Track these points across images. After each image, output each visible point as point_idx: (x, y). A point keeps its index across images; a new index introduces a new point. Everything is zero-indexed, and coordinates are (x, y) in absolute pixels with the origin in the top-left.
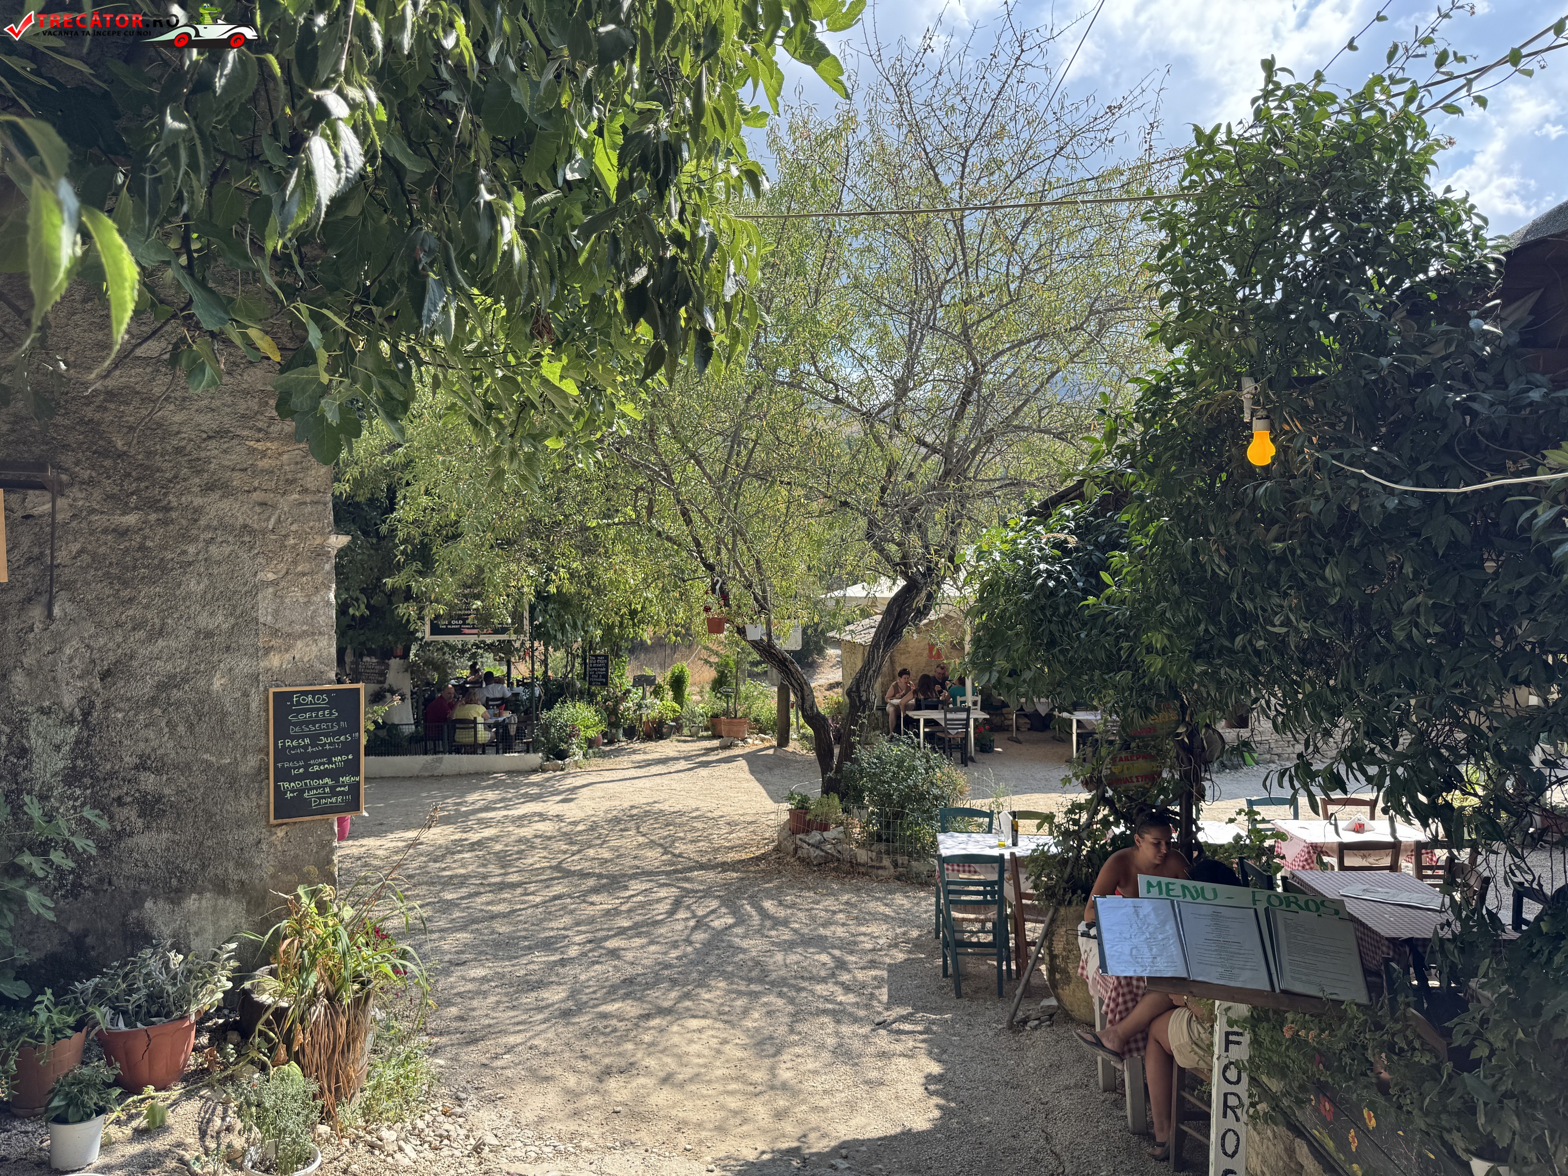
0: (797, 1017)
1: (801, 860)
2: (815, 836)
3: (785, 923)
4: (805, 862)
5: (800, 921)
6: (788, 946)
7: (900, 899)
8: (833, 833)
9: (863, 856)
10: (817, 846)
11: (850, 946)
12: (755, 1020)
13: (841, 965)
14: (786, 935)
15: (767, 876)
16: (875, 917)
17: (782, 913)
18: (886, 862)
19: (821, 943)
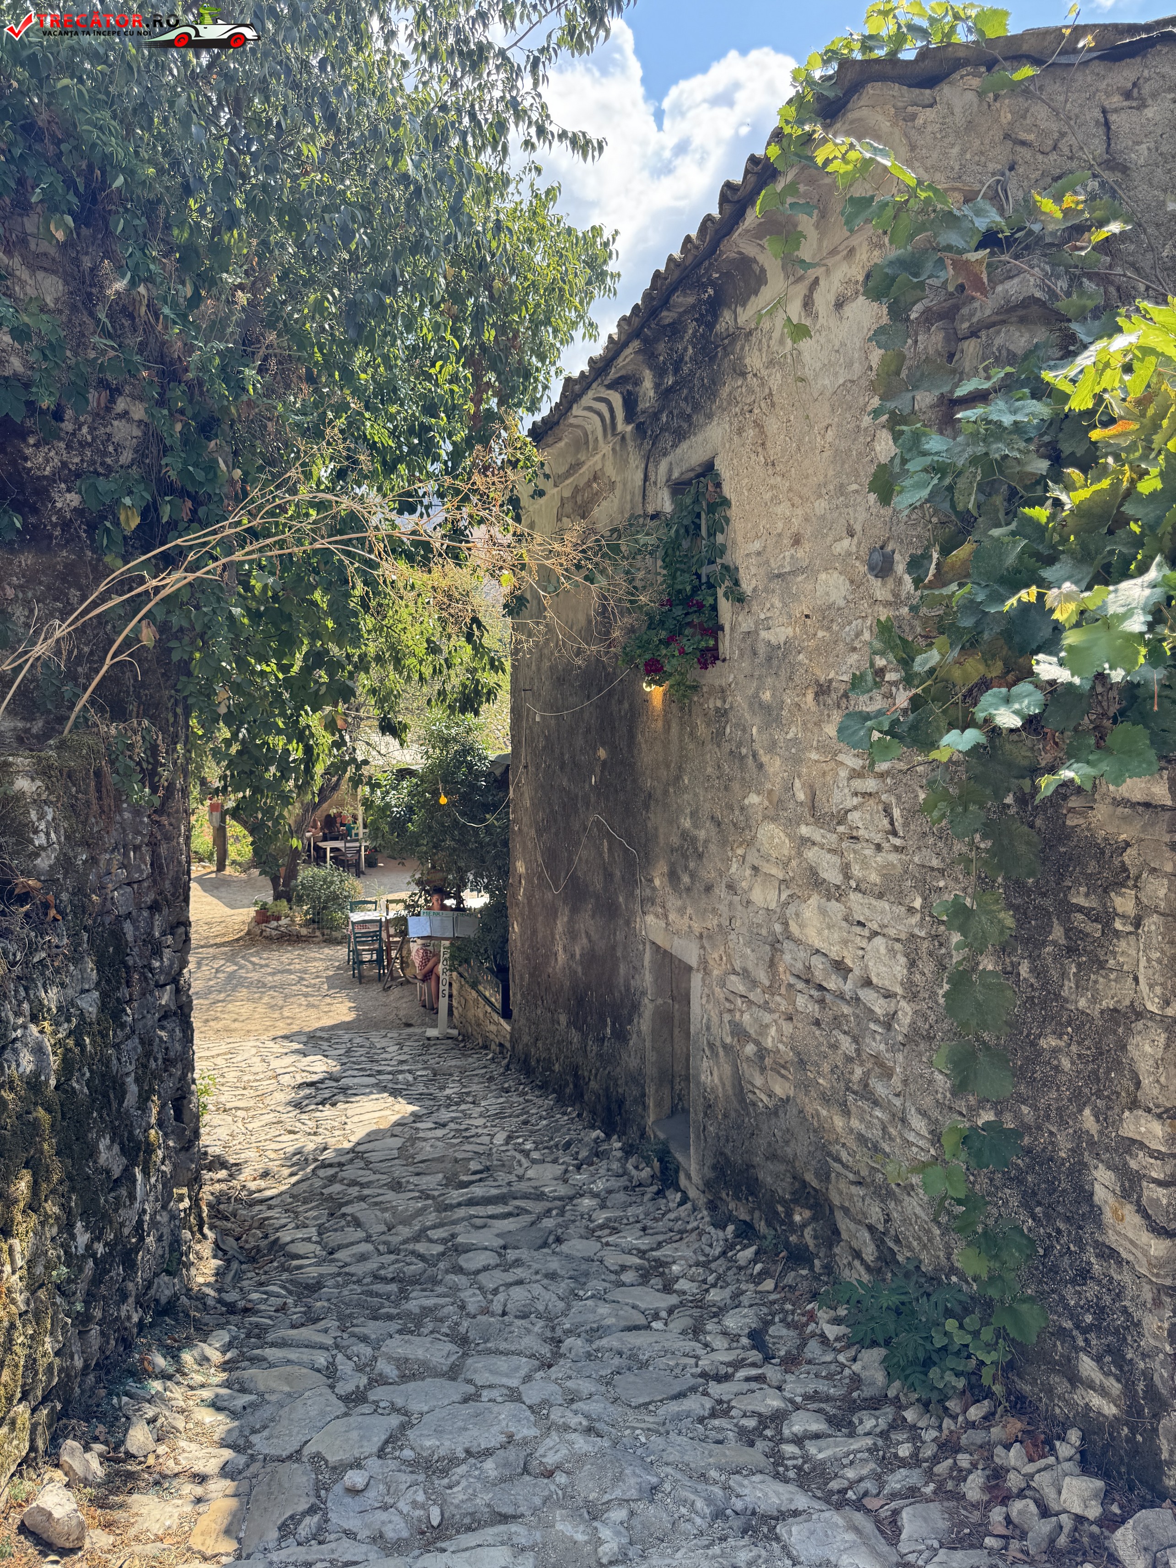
0: (286, 997)
1: (266, 938)
2: (274, 924)
3: (267, 966)
4: (269, 938)
5: (274, 964)
6: (273, 974)
7: (326, 951)
8: (284, 921)
9: (304, 931)
10: (276, 929)
11: (305, 972)
12: (266, 999)
13: (302, 979)
14: (269, 970)
15: (247, 947)
16: (315, 959)
17: (263, 962)
18: (318, 933)
19: (290, 972)
